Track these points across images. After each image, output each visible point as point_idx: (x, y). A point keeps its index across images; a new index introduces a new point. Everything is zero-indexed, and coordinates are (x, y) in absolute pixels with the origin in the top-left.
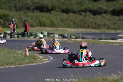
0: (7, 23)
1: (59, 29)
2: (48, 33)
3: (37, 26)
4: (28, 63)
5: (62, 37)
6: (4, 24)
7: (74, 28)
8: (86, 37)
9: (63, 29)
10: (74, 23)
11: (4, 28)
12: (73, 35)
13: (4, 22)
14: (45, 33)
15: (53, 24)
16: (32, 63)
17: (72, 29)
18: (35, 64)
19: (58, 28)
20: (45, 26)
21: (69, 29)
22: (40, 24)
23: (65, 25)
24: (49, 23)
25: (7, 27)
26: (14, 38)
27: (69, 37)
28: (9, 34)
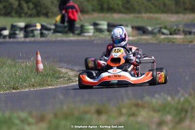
0: (25, 5)
1: (142, 17)
2: (109, 25)
3: (93, 10)
4: (33, 86)
5: (141, 32)
6: (19, 9)
7: (177, 13)
8: (194, 30)
9: (152, 15)
10: (177, 3)
11: (20, 16)
12: (166, 28)
13: (20, 5)
14: (102, 25)
15: (128, 6)
16: (43, 84)
17: (170, 15)
18: (50, 87)
19: (139, 15)
20: (110, 10)
21: (163, 17)
22: (99, 7)
23: (156, 6)
24: (120, 3)
25: (26, 14)
26: (34, 36)
27: (156, 31)
28: (21, 29)
